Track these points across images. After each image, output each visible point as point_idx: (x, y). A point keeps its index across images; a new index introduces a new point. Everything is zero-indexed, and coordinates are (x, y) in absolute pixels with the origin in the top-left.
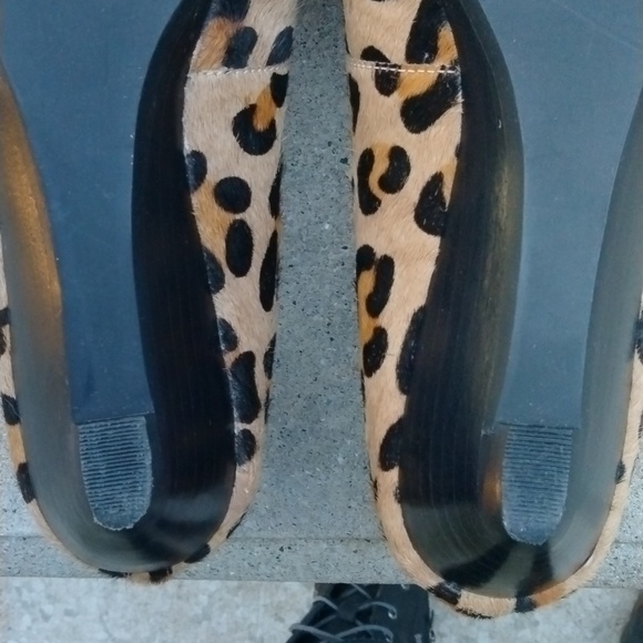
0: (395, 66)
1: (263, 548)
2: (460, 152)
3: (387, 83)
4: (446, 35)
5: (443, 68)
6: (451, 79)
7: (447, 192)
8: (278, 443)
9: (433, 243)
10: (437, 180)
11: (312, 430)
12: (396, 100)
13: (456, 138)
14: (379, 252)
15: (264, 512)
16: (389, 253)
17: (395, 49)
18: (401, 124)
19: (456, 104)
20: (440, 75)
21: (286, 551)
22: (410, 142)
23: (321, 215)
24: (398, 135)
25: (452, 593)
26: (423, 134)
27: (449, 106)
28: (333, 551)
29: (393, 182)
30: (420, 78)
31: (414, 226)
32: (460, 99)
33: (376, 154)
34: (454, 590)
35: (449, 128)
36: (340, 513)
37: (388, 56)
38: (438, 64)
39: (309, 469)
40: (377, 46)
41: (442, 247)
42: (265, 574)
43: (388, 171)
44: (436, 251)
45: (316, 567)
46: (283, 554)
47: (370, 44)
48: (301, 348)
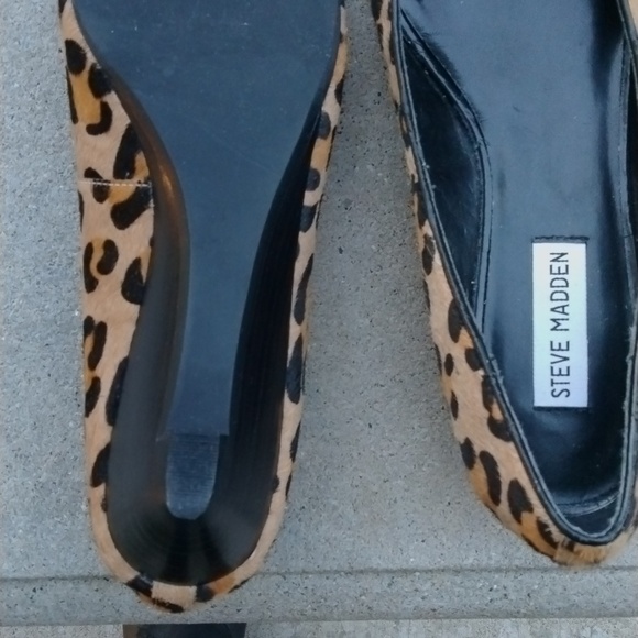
0: (106, 181)
1: (19, 590)
2: (152, 242)
3: (101, 194)
4: (141, 159)
5: (139, 182)
6: (145, 191)
7: (144, 271)
8: (32, 494)
9: (134, 309)
10: (137, 263)
11: (61, 483)
12: (107, 206)
13: (150, 232)
14: (97, 319)
15: (18, 555)
16: (103, 320)
17: (106, 169)
18: (111, 223)
19: (149, 207)
20: (138, 188)
21: (38, 591)
22: (117, 236)
23: (72, 304)
24: (109, 231)
25: (145, 584)
26: (127, 230)
27: (144, 210)
28: (77, 590)
29: (106, 266)
30: (123, 189)
31: (121, 298)
32: (152, 204)
33: (95, 245)
34: (147, 582)
35: (144, 225)
36: (83, 554)
37: (101, 174)
38: (136, 179)
39: (58, 517)
40: (94, 168)
41: (140, 312)
42: (21, 616)
43: (103, 258)
44: (137, 315)
45: (64, 607)
46: (36, 595)
47: (89, 166)
48: (53, 412)
